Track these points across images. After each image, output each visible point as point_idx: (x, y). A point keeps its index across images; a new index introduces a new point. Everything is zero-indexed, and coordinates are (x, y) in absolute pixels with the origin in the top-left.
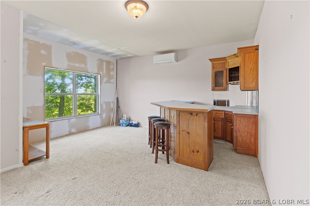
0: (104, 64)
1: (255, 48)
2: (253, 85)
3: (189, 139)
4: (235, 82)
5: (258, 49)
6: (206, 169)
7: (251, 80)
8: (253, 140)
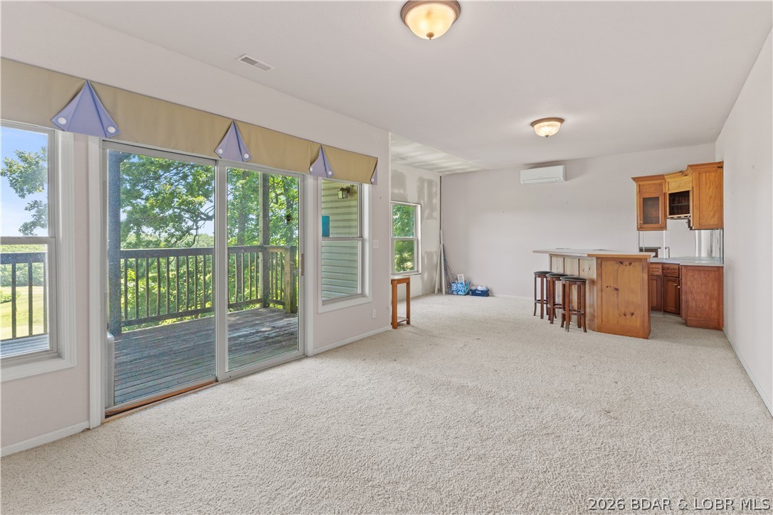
0: (426, 185)
1: (717, 166)
2: (714, 221)
3: (618, 297)
4: (682, 216)
5: (722, 167)
6: (646, 336)
7: (711, 213)
8: (714, 305)
